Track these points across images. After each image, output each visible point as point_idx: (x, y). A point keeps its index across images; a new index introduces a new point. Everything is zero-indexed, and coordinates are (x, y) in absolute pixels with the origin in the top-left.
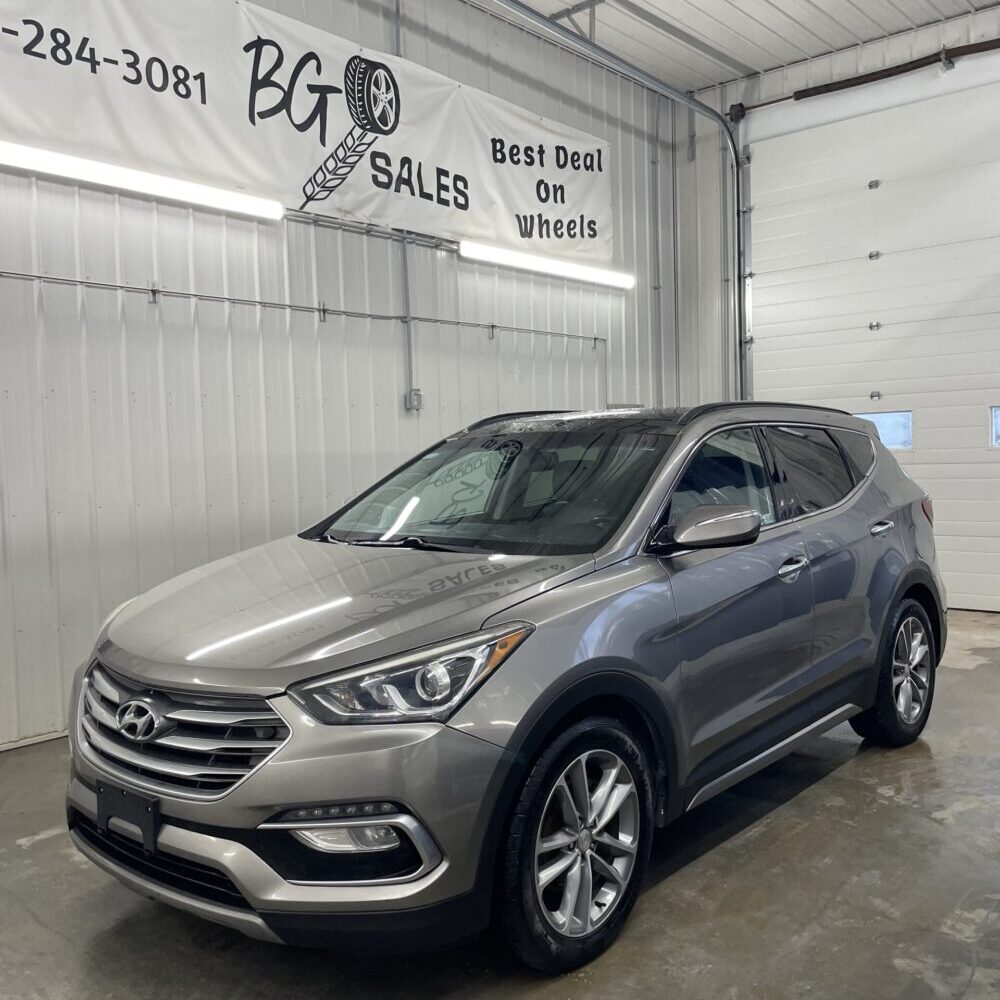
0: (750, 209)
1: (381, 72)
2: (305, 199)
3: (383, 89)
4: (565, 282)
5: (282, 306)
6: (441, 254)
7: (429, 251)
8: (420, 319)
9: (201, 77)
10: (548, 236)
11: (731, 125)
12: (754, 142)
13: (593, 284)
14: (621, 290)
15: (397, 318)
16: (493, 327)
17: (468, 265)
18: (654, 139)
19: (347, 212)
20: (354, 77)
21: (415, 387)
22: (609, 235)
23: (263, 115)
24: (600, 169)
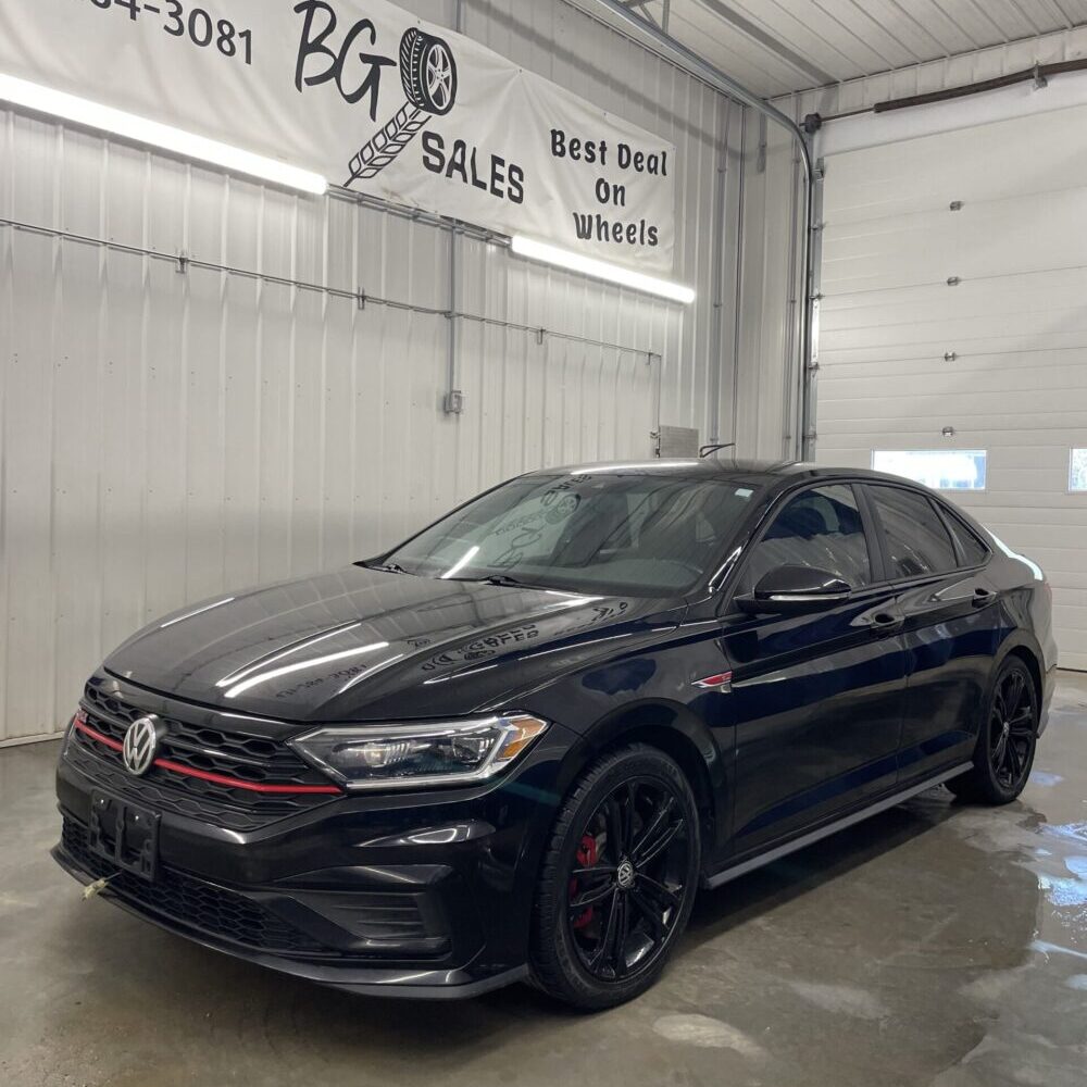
0: (822, 227)
1: (438, 48)
2: (351, 176)
3: (440, 65)
4: (621, 290)
5: (318, 289)
6: (491, 249)
7: (478, 244)
8: (467, 317)
9: (247, 34)
10: (607, 239)
11: (806, 136)
12: (827, 155)
13: (651, 295)
14: (680, 304)
15: (441, 313)
16: (542, 331)
17: (520, 263)
18: (722, 147)
19: (393, 194)
20: (410, 50)
21: (455, 388)
22: (670, 244)
23: (310, 82)
24: (664, 173)
